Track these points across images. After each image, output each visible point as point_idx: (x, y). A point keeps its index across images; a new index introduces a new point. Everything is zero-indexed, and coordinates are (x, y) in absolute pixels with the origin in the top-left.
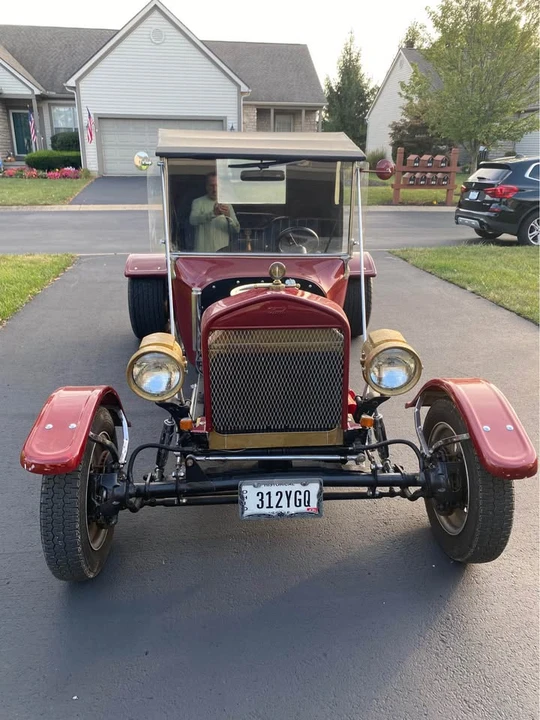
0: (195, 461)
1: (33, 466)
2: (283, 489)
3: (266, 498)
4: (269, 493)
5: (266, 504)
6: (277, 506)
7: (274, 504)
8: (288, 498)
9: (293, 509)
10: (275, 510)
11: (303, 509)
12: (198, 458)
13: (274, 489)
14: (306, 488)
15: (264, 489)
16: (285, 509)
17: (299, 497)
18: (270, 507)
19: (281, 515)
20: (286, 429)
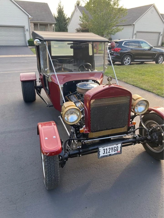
0: (84, 142)
1: (48, 154)
2: (111, 147)
3: (106, 150)
4: (107, 149)
5: (106, 152)
6: (109, 153)
7: (108, 152)
8: (112, 149)
9: (113, 153)
10: (108, 154)
11: (116, 152)
12: (85, 141)
13: (108, 148)
14: (117, 146)
15: (105, 148)
16: (111, 153)
17: (115, 149)
18: (107, 153)
19: (110, 155)
20: (112, 128)
